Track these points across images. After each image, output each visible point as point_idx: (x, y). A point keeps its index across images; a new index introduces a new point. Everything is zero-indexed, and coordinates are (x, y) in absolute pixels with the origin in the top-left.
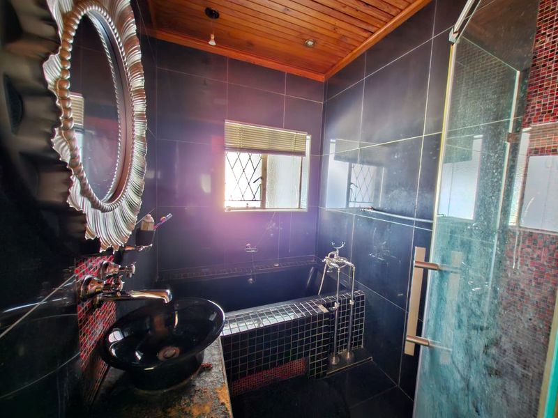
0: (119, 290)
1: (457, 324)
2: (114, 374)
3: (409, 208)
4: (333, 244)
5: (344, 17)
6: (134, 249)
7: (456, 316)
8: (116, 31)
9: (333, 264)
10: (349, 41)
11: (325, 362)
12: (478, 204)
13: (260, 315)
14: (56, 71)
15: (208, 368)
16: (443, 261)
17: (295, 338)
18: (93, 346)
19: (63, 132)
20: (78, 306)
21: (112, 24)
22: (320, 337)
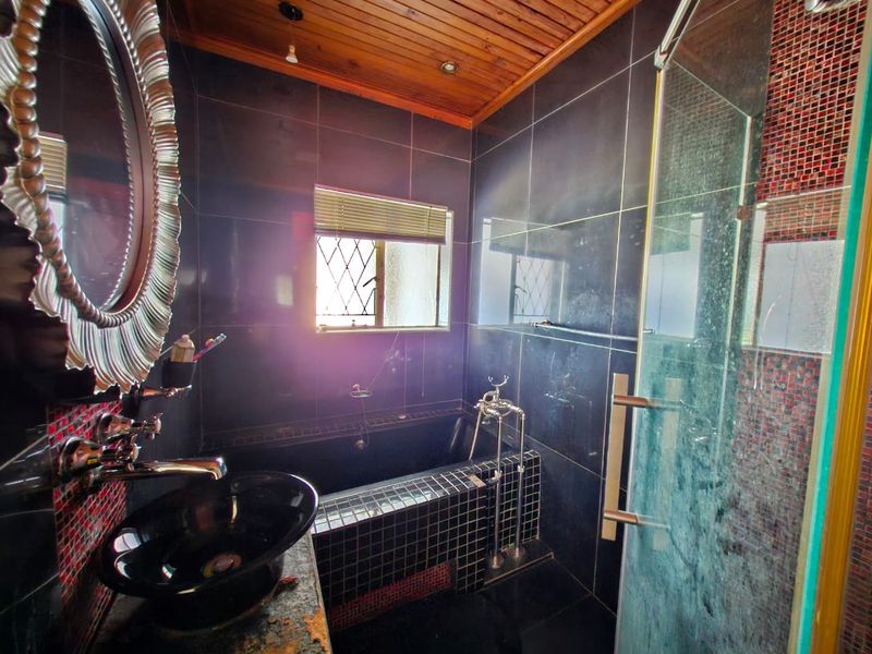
0: (130, 460)
1: (677, 485)
2: (124, 607)
3: (603, 320)
4: (490, 379)
5: (501, 29)
6: (157, 392)
7: (675, 474)
8: (122, 21)
9: (491, 411)
10: (509, 67)
11: (480, 565)
12: (703, 301)
13: (377, 497)
14: (10, 73)
15: (291, 585)
16: (654, 392)
17: (434, 529)
18: (83, 561)
19: (22, 180)
20: (55, 490)
21: (116, 8)
22: (473, 526)
